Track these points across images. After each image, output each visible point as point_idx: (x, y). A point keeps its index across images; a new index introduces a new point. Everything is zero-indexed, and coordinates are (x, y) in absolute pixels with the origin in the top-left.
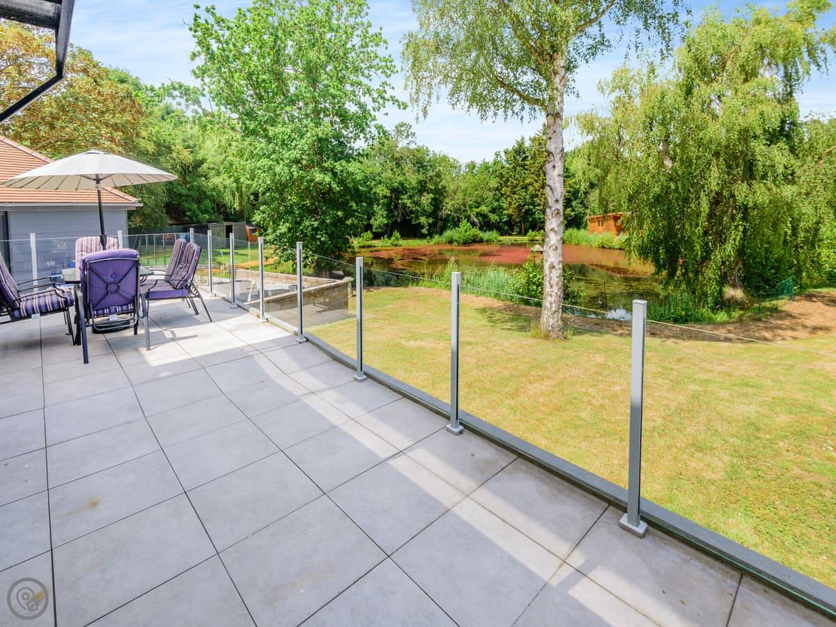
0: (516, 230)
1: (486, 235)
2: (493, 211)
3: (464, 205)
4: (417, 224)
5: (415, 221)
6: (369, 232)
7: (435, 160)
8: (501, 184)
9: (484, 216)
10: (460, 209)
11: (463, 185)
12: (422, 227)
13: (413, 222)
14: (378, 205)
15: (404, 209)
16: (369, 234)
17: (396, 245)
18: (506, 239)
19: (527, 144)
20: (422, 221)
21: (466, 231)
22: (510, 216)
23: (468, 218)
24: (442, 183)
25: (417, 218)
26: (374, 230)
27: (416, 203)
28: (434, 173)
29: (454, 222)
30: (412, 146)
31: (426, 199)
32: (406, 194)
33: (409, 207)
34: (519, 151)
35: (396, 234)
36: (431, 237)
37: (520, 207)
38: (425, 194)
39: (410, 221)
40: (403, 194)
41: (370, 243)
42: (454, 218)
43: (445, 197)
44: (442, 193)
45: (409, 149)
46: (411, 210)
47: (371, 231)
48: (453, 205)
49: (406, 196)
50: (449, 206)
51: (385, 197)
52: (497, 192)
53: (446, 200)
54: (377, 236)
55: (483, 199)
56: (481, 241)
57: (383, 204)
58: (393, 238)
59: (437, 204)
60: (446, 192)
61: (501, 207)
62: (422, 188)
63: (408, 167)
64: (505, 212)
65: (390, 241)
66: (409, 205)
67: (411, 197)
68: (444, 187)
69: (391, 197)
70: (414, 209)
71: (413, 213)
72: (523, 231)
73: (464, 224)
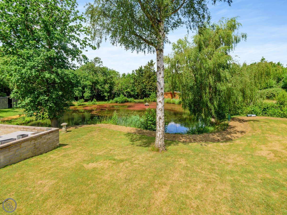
0: (140, 97)
1: (129, 99)
2: (132, 91)
3: (122, 89)
4: (103, 96)
5: (102, 94)
6: (83, 99)
7: (110, 72)
8: (135, 82)
9: (129, 93)
10: (120, 90)
11: (121, 81)
12: (106, 97)
13: (102, 95)
14: (87, 88)
15: (98, 90)
16: (83, 100)
17: (94, 104)
18: (137, 101)
19: (143, 68)
20: (105, 95)
21: (122, 98)
22: (138, 93)
23: (123, 93)
24: (113, 80)
25: (103, 93)
26: (85, 98)
27: (103, 88)
28: (110, 77)
29: (118, 95)
30: (101, 66)
31: (107, 87)
32: (99, 84)
33: (100, 89)
34: (140, 70)
35: (95, 100)
36: (109, 100)
37: (141, 90)
38: (106, 84)
39: (100, 94)
40: (98, 84)
41: (83, 103)
42: (118, 93)
43: (114, 86)
44: (113, 84)
45: (100, 68)
46: (101, 90)
47: (84, 99)
48: (117, 89)
49: (98, 85)
50: (115, 89)
51: (90, 85)
52: (133, 84)
53: (115, 87)
54: (86, 101)
55: (128, 87)
56: (128, 102)
57: (89, 88)
58: (93, 101)
59: (111, 88)
60: (115, 84)
61: (135, 89)
62: (105, 82)
63: (99, 74)
64: (136, 91)
65: (92, 103)
66: (100, 88)
67: (101, 85)
68: (114, 82)
69: (92, 86)
70: (102, 90)
71: (102, 92)
72: (142, 97)
73: (122, 96)
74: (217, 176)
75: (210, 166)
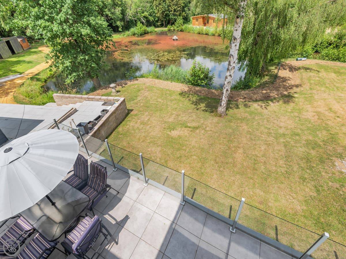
1: (149, 29)
3: (137, 12)
18: (158, 30)
21: (141, 28)
22: (159, 17)
23: (140, 20)
25: (115, 22)
27: (113, 14)
31: (118, 11)
33: (110, 16)
36: (124, 32)
37: (163, 12)
38: (117, 7)
42: (133, 21)
43: (127, 8)
49: (107, 10)
50: (130, 14)
55: (145, 8)
56: (148, 33)
59: (124, 13)
60: (127, 5)
61: (154, 13)
64: (156, 15)
70: (113, 17)
71: (113, 20)
73: (139, 24)
74: (273, 138)
75: (267, 130)
